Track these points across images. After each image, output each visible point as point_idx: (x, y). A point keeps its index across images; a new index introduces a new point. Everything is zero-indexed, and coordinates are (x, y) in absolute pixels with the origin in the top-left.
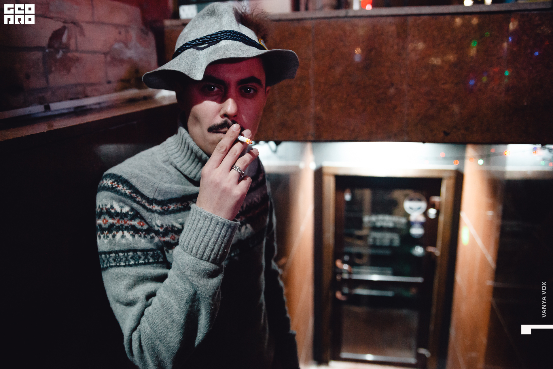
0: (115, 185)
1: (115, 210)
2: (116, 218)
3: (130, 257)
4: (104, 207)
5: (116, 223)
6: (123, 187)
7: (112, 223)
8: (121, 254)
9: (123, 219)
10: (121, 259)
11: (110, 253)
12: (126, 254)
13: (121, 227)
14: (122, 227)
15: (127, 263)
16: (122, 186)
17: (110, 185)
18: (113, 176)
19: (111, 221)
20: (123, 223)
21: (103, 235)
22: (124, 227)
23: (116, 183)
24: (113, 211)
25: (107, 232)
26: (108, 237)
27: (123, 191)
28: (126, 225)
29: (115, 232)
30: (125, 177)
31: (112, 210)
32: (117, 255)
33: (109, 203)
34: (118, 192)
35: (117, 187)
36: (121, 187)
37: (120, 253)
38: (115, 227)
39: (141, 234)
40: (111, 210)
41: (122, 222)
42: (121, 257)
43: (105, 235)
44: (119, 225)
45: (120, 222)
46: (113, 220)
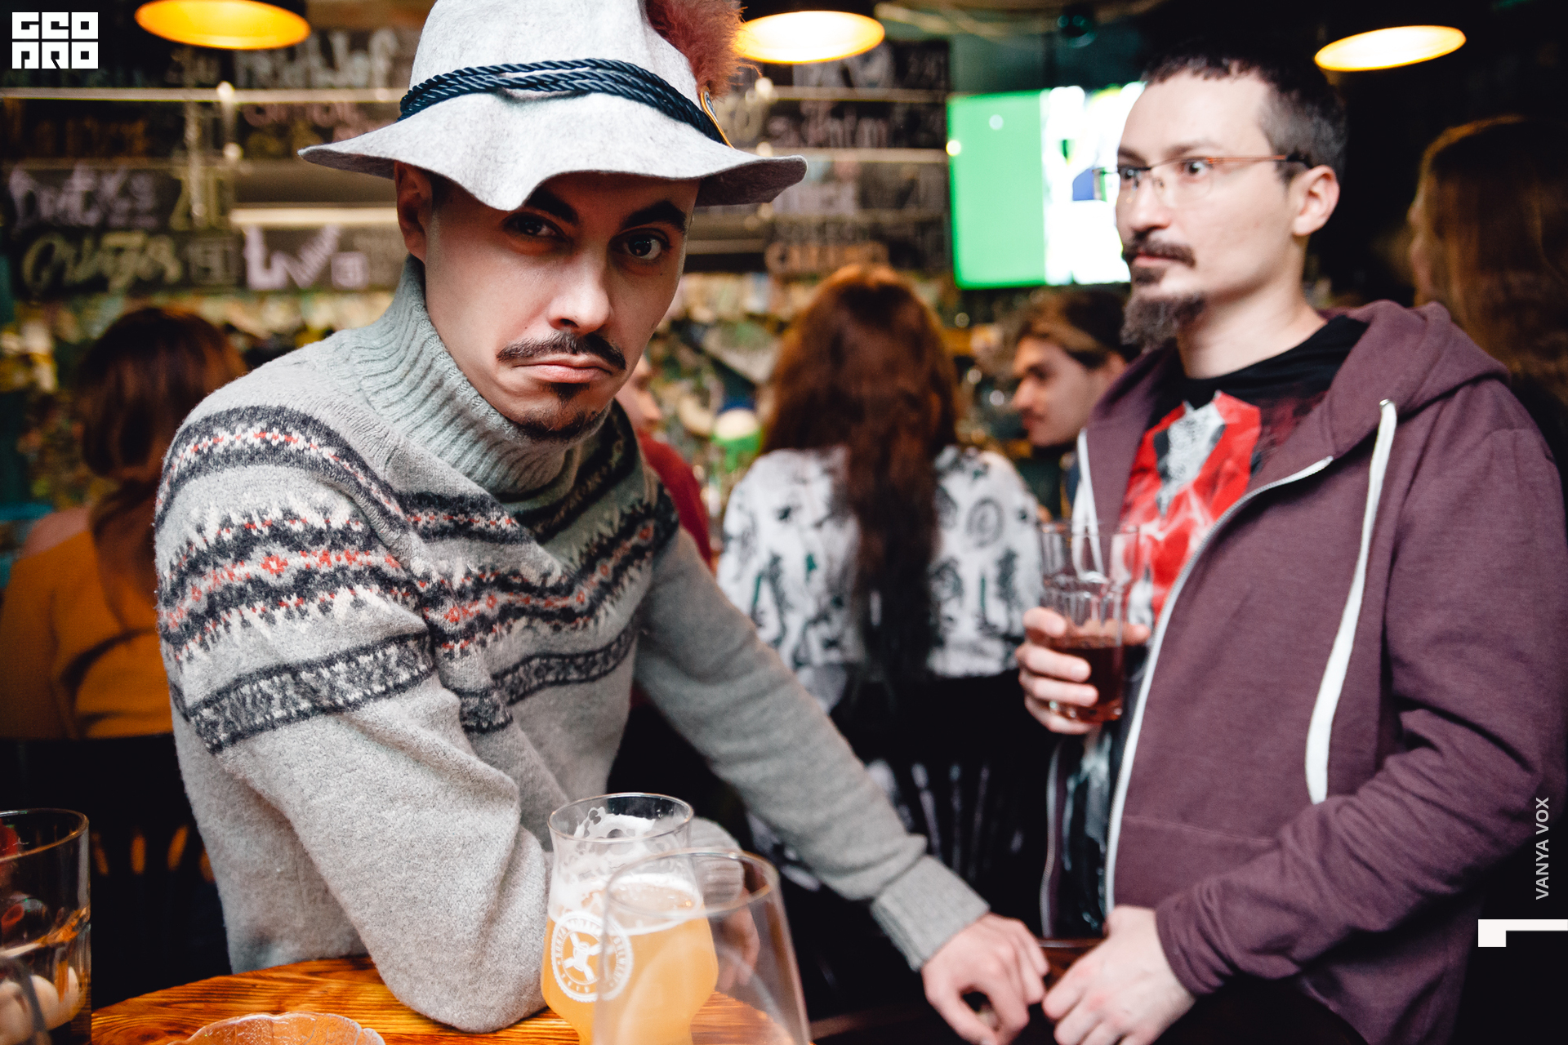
0: (276, 437)
1: (304, 522)
2: (313, 549)
3: (393, 660)
4: (256, 519)
5: (318, 565)
6: (308, 440)
7: (304, 568)
8: (364, 660)
9: (341, 548)
10: (369, 675)
11: (329, 662)
12: (380, 655)
13: (339, 575)
14: (344, 574)
15: (391, 684)
16: (302, 438)
17: (257, 442)
18: (255, 413)
19: (297, 561)
20: (344, 562)
21: (283, 609)
22: (350, 574)
23: (276, 431)
24: (297, 527)
25: (294, 598)
26: (304, 613)
27: (313, 452)
28: (354, 567)
29: (323, 595)
30: (296, 409)
31: (293, 523)
32: (353, 665)
33: (275, 504)
34: (296, 459)
35: (287, 443)
36: (298, 441)
37: (358, 655)
38: (318, 577)
39: (396, 595)
40: (287, 523)
41: (339, 559)
42: (369, 669)
43: (293, 608)
44: (332, 570)
45: (333, 558)
46: (305, 556)
